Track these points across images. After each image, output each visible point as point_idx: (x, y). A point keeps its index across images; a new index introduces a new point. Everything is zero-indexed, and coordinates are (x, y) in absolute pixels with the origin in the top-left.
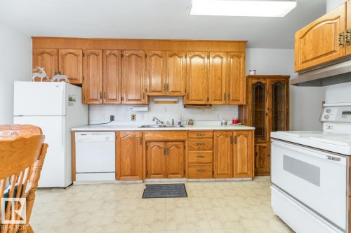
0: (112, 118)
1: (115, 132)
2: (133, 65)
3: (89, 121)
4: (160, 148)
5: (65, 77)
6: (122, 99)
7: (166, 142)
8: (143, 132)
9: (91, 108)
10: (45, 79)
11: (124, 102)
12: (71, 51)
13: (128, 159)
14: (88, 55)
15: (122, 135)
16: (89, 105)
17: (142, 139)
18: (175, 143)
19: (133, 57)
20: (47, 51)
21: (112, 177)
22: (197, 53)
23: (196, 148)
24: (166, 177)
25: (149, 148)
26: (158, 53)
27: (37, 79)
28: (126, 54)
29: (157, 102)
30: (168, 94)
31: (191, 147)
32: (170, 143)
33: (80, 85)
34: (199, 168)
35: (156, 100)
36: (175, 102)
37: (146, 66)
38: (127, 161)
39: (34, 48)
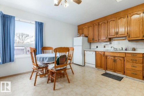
0: (97, 47)
1: (95, 51)
2: (103, 27)
3: (90, 48)
4: (112, 59)
5: (83, 35)
6: (99, 40)
7: (114, 57)
8: (104, 52)
9: (91, 43)
10: (79, 37)
11: (99, 41)
12: (85, 27)
13: (99, 61)
14: (89, 27)
15: (97, 52)
16: (90, 43)
17: (104, 54)
18: (119, 58)
19: (103, 24)
20: (80, 28)
21: (94, 66)
22: (135, 13)
23: (131, 61)
24: (115, 72)
25: (107, 59)
26: (113, 19)
27: (78, 37)
28: (100, 23)
29: (114, 40)
30: (118, 36)
31: (127, 60)
32: (117, 57)
33: (87, 37)
34: (133, 72)
35: (113, 39)
36: (124, 39)
37: (108, 26)
38: (99, 62)
39: (78, 28)
